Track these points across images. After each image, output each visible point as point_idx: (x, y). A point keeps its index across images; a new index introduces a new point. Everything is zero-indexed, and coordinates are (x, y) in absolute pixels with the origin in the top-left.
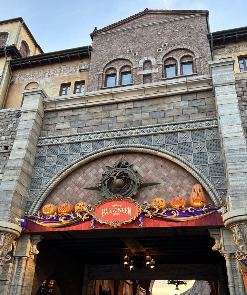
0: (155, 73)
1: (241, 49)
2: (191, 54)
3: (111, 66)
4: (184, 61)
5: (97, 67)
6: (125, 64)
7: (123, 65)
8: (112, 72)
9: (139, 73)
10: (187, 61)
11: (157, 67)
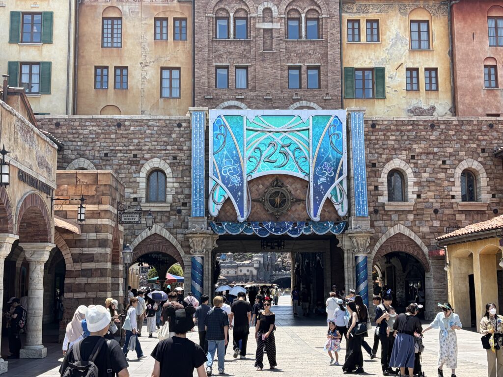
0: (277, 29)
1: (371, 10)
2: (317, 9)
3: (222, 6)
4: (309, 16)
5: (204, 5)
6: (240, 7)
7: (237, 8)
8: (224, 14)
9: (258, 26)
10: (312, 17)
11: (279, 21)
